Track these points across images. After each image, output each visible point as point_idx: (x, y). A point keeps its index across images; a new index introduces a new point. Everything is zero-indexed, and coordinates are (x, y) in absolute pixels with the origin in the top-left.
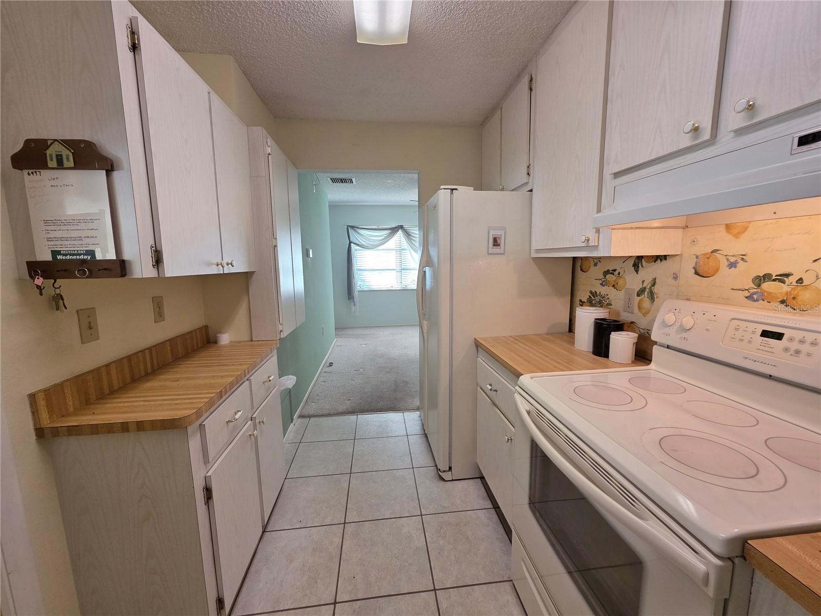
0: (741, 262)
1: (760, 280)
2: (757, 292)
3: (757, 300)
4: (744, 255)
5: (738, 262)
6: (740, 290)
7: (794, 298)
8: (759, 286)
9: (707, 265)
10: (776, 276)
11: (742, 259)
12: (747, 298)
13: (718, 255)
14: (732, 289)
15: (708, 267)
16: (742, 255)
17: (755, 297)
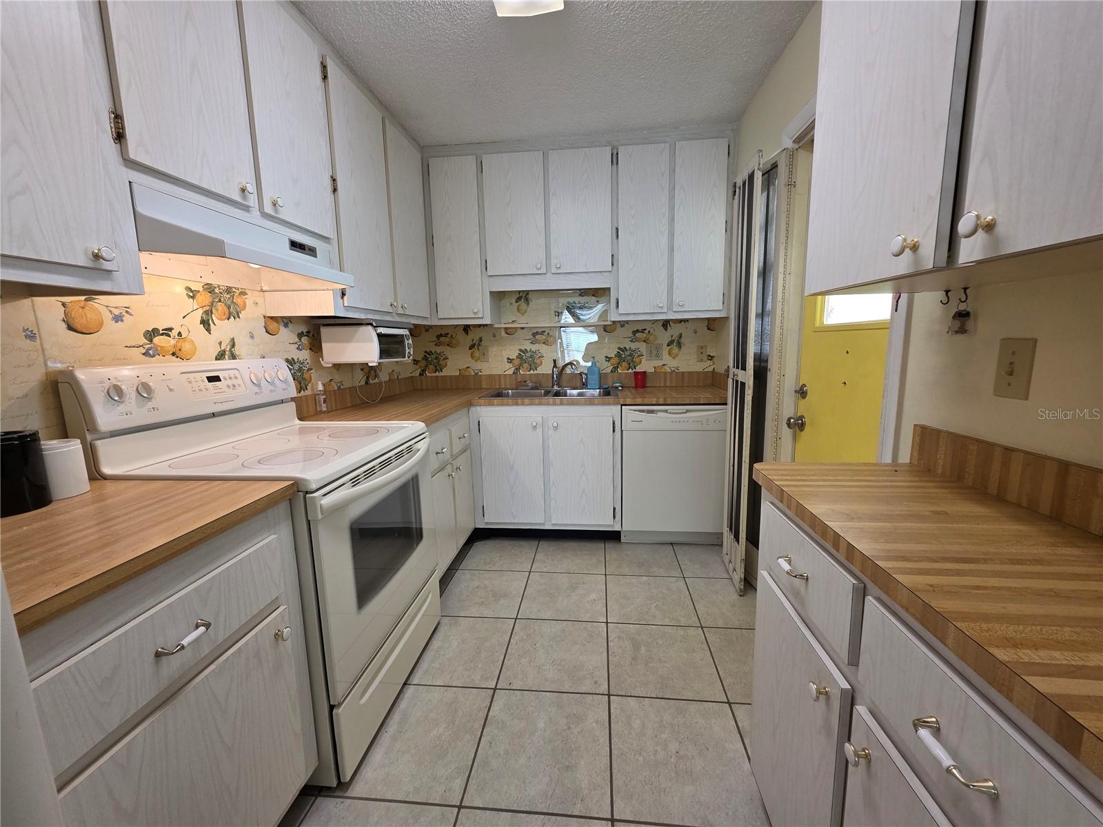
0: (126, 315)
1: (151, 334)
2: (151, 348)
3: (154, 356)
4: (128, 308)
5: (124, 315)
6: (134, 347)
7: (180, 350)
8: (151, 341)
9: (84, 317)
10: (163, 330)
11: (127, 312)
12: (143, 354)
13: (96, 305)
14: (126, 347)
15: (87, 320)
16: (126, 307)
17: (151, 352)
